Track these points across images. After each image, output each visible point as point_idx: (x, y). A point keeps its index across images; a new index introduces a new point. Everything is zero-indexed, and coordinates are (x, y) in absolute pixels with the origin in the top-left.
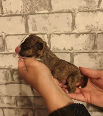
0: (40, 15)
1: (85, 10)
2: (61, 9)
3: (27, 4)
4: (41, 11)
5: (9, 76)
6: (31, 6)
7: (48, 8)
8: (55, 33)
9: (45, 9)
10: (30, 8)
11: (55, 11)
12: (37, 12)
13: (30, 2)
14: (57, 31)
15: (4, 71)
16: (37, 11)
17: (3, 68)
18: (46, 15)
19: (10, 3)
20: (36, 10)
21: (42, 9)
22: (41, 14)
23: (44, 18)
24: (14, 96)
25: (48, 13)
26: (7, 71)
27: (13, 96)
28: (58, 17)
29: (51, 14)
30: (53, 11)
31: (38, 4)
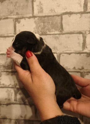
0: (51, 36)
2: (72, 30)
3: (40, 26)
4: (52, 32)
5: (12, 95)
6: (43, 28)
7: (60, 30)
8: (65, 52)
9: (56, 30)
11: (66, 32)
12: (48, 33)
13: (42, 24)
14: (67, 50)
15: (8, 90)
17: (7, 86)
18: (57, 35)
19: (24, 25)
20: (47, 31)
21: (53, 30)
22: (53, 34)
23: (55, 38)
24: (15, 120)
25: (59, 34)
26: (10, 91)
27: (13, 119)
28: (69, 37)
29: (62, 35)
30: (64, 32)
31: (50, 26)
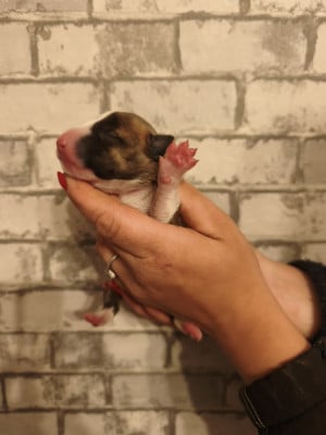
0: (148, 83)
1: (271, 76)
2: (205, 69)
3: (113, 51)
4: (150, 71)
5: (34, 264)
6: (123, 59)
7: (171, 64)
8: (188, 133)
9: (161, 66)
10: (118, 61)
11: (189, 74)
12: (138, 74)
13: (120, 45)
14: (194, 128)
15: (21, 250)
16: (141, 71)
17: (19, 238)
18: (165, 83)
19: (62, 47)
20: (135, 69)
21: (153, 65)
22: (152, 79)
23: (159, 91)
24: (47, 334)
25: (170, 79)
26: (30, 250)
27: (42, 333)
28: (197, 90)
29: (177, 83)
30: (183, 74)
31: (142, 53)
